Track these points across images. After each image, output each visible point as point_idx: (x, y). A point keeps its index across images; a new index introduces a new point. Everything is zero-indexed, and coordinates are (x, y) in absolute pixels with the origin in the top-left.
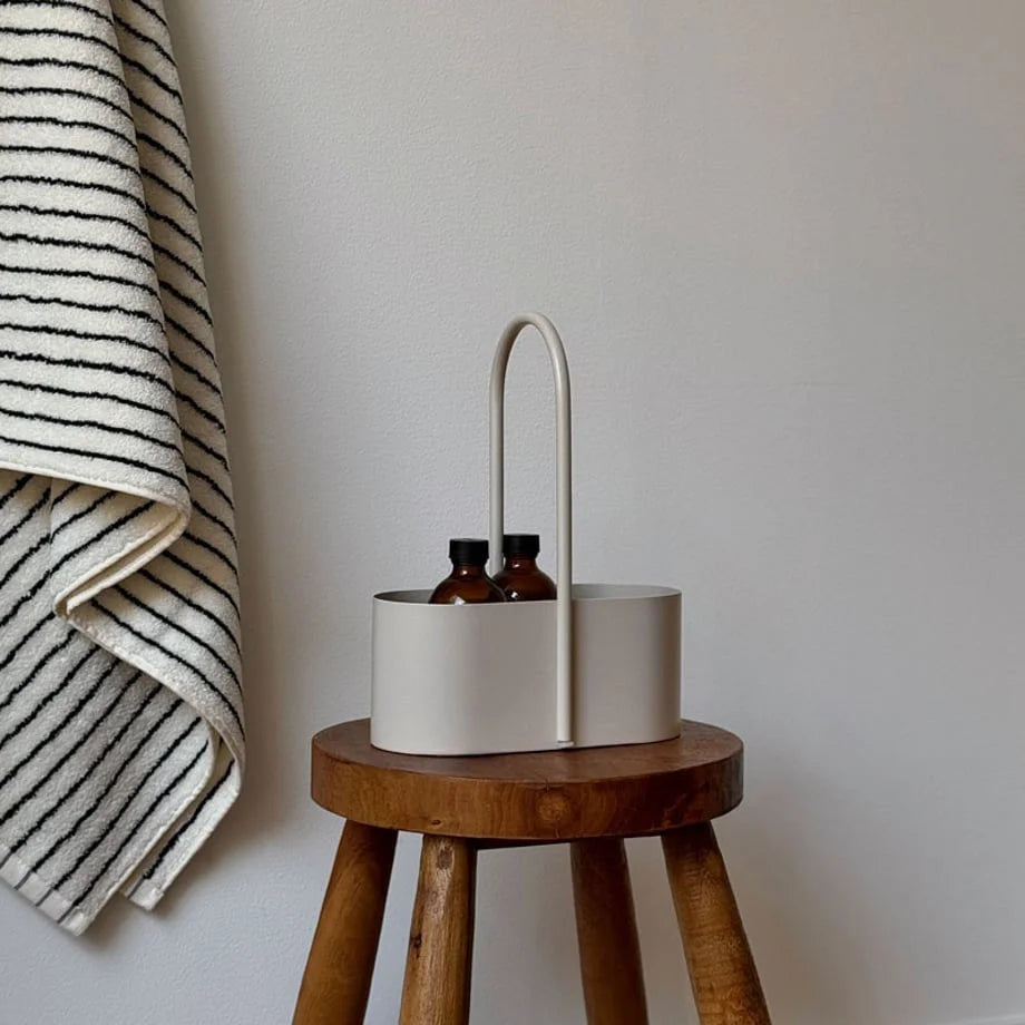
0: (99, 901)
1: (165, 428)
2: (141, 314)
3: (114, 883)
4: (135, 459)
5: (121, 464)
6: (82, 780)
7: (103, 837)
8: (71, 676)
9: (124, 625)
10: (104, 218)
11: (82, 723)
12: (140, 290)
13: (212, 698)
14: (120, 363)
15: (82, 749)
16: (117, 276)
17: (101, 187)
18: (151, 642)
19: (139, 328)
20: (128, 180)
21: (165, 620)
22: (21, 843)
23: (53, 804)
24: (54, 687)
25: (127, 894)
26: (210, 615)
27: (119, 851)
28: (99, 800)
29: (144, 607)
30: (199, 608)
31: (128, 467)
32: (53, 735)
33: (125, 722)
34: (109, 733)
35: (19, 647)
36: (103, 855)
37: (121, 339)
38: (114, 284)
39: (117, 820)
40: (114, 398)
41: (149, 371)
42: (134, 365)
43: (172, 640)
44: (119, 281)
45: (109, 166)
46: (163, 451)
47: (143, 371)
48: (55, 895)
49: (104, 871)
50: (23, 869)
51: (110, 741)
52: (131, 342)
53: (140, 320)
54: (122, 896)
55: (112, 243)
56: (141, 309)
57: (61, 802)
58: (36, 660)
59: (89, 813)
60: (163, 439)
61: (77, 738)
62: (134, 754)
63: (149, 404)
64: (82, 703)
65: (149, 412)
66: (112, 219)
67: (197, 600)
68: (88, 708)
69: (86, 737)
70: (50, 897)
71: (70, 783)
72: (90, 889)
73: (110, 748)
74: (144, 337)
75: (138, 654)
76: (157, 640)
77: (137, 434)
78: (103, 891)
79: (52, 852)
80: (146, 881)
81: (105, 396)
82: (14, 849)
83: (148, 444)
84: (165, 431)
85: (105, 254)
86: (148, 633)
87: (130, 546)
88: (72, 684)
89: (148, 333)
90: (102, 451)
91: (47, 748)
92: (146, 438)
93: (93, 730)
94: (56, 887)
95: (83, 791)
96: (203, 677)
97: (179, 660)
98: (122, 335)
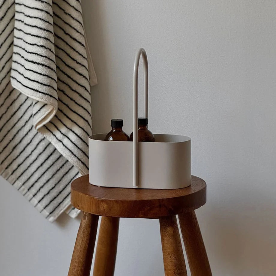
0: (57, 214)
1: (46, 80)
2: (42, 46)
3: (62, 210)
4: (36, 89)
5: (32, 90)
6: (50, 179)
7: (58, 195)
8: (46, 148)
9: (54, 135)
10: (35, 18)
11: (49, 162)
12: (43, 39)
13: (76, 159)
14: (35, 61)
15: (50, 170)
16: (36, 35)
17: (35, 8)
18: (60, 141)
19: (41, 50)
20: (44, 6)
21: (64, 135)
22: (35, 194)
23: (42, 184)
24: (41, 151)
25: (67, 213)
26: (76, 135)
27: (63, 200)
28: (56, 185)
29: (59, 130)
30: (73, 132)
31: (34, 91)
32: (42, 165)
33: (63, 163)
34: (58, 166)
35: (33, 139)
36: (58, 201)
37: (35, 54)
38: (35, 37)
39: (62, 191)
40: (32, 71)
41: (43, 63)
42: (38, 61)
43: (66, 141)
44: (37, 36)
45: (38, 2)
46: (44, 87)
47: (41, 63)
48: (45, 211)
49: (59, 205)
50: (36, 202)
51: (59, 168)
52: (38, 55)
53: (41, 48)
54: (66, 214)
55: (36, 25)
56: (42, 45)
57: (44, 184)
58: (37, 143)
59: (53, 188)
60: (45, 83)
61: (48, 166)
62: (67, 173)
63: (41, 73)
64: (49, 156)
65: (41, 75)
66: (37, 18)
67: (73, 130)
68: (51, 158)
69: (51, 166)
70: (43, 211)
71: (47, 179)
72: (54, 210)
73: (58, 170)
74: (42, 53)
75: (57, 144)
76: (62, 140)
77: (37, 82)
78: (59, 211)
79: (43, 198)
80: (73, 210)
81: (30, 70)
82: (34, 196)
83: (40, 85)
84: (46, 81)
85: (34, 28)
86: (59, 138)
87: (47, 113)
88: (46, 150)
89: (44, 52)
90: (29, 86)
91: (41, 168)
92: (40, 83)
93: (53, 165)
94: (45, 208)
95: (51, 182)
96: (72, 153)
97: (66, 147)
98: (36, 52)
